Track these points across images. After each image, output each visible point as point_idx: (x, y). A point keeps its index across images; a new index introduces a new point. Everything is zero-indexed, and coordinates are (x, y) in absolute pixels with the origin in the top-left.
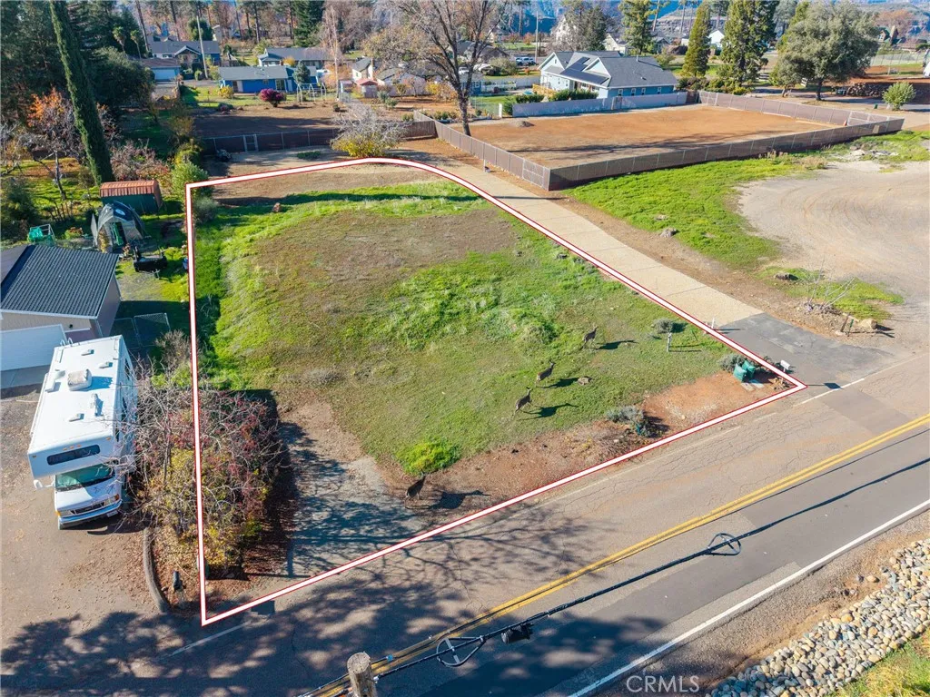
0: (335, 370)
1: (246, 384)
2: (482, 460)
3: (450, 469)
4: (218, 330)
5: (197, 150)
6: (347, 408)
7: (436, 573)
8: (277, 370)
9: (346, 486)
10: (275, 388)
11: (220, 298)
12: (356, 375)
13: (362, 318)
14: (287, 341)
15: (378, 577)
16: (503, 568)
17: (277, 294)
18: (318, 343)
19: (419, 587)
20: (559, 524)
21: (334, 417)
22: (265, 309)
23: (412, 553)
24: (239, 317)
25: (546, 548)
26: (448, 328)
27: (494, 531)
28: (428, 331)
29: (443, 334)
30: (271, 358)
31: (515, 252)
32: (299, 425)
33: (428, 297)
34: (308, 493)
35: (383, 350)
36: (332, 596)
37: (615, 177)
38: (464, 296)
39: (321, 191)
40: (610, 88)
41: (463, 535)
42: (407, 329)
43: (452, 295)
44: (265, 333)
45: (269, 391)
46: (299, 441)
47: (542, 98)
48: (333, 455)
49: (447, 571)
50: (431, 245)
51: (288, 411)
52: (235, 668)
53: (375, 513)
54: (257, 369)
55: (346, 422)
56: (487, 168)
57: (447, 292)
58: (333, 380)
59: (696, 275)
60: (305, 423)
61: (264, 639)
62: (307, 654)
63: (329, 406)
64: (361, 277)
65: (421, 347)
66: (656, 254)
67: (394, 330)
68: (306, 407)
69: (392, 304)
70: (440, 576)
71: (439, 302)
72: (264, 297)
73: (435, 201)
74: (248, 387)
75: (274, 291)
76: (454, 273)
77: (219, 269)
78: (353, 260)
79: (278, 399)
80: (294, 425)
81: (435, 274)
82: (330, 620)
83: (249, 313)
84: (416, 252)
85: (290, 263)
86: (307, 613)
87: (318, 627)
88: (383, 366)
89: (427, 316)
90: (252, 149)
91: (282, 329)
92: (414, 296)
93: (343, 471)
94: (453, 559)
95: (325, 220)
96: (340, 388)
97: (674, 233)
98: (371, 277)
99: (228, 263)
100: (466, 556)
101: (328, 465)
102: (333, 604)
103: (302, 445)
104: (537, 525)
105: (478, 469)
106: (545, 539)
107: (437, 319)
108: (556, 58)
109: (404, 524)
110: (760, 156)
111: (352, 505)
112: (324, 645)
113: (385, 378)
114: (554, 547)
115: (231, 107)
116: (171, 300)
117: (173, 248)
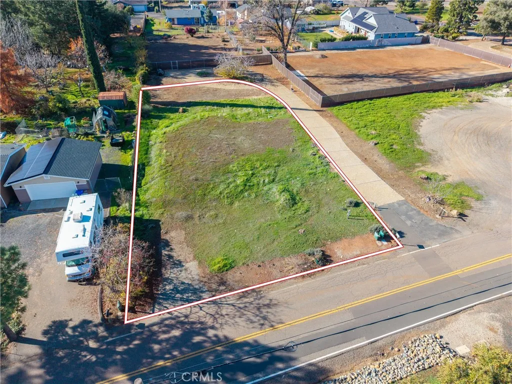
0: (190, 213)
1: (150, 217)
2: (243, 269)
3: (229, 272)
4: (142, 185)
5: (147, 70)
6: (191, 235)
7: (209, 319)
8: (165, 210)
9: (183, 274)
10: (163, 220)
11: (146, 166)
12: (199, 216)
13: (208, 185)
14: (171, 196)
15: (186, 316)
16: (237, 319)
17: (171, 168)
18: (185, 198)
19: (201, 323)
20: (267, 302)
21: (185, 238)
22: (164, 176)
23: (202, 309)
24: (153, 179)
25: (258, 313)
26: (246, 194)
27: (238, 302)
28: (237, 195)
29: (243, 197)
30: (163, 204)
31: (291, 149)
32: (169, 241)
33: (241, 175)
34: (167, 276)
35: (214, 204)
36: (167, 322)
37: (358, 101)
38: (259, 175)
40: (376, 33)
41: (225, 303)
42: (227, 193)
43: (253, 174)
44: (162, 190)
45: (160, 221)
46: (167, 249)
47: (335, 39)
48: (181, 258)
49: (215, 319)
50: (250, 142)
51: (166, 233)
52: (125, 347)
53: (191, 288)
54: (156, 210)
55: (190, 242)
56: (292, 89)
57: (251, 172)
58: (189, 218)
59: (379, 172)
60: (172, 241)
61: (138, 337)
62: (153, 345)
63: (184, 232)
64: (212, 160)
65: (231, 204)
66: (363, 156)
67: (221, 193)
68: (174, 232)
69: (223, 178)
70: (211, 320)
71: (245, 178)
72: (165, 169)
75: (170, 166)
76: (257, 160)
77: (148, 149)
78: (210, 149)
79: (162, 226)
80: (167, 240)
81: (248, 160)
82: (164, 332)
83: (157, 178)
84: (242, 146)
85: (181, 148)
86: (156, 328)
87: (159, 334)
88: (212, 213)
89: (237, 186)
90: (175, 68)
91: (170, 188)
92: (235, 174)
93: (183, 266)
94: (218, 314)
95: (202, 122)
96: (190, 223)
97: (376, 144)
98: (216, 160)
99: (152, 145)
100: (224, 312)
101: (177, 262)
102: (166, 326)
103: (168, 251)
104: (257, 301)
105: (241, 273)
106: (259, 309)
107: (242, 188)
108: (349, 11)
109: (201, 294)
110: (446, 90)
111: (183, 283)
112: (159, 342)
113: (211, 219)
114: (261, 312)
115: (169, 36)
116: (124, 164)
117: (128, 132)
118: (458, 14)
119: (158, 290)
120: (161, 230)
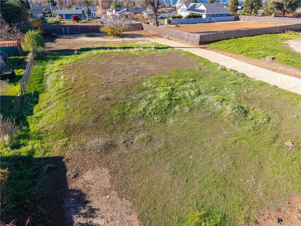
0: (109, 139)
1: (46, 152)
4: (34, 112)
5: (42, 32)
6: (121, 172)
8: (69, 140)
10: (67, 155)
11: (40, 93)
12: (124, 142)
13: (124, 103)
14: (77, 119)
17: (72, 90)
18: (97, 120)
21: (112, 181)
22: (64, 99)
24: (49, 104)
26: (177, 108)
28: (165, 110)
29: (175, 112)
30: (65, 131)
31: (197, 68)
32: (84, 191)
33: (160, 90)
35: (140, 123)
37: (227, 39)
38: (179, 89)
39: (96, 46)
40: (207, 14)
42: (152, 110)
43: (173, 89)
44: (63, 113)
45: (62, 158)
46: (83, 211)
47: (182, 17)
50: (153, 65)
51: (75, 176)
54: (55, 140)
56: (168, 38)
57: (169, 87)
58: (110, 147)
60: (89, 189)
63: (106, 171)
64: (120, 80)
65: (164, 121)
67: (144, 110)
68: (89, 172)
69: (141, 95)
71: (167, 93)
72: (64, 92)
73: (149, 49)
74: (47, 155)
75: (71, 89)
76: (170, 78)
77: (43, 79)
78: (114, 73)
79: (68, 165)
80: (79, 191)
81: (160, 79)
83: (54, 101)
84: (146, 68)
85: (81, 74)
88: (142, 135)
89: (162, 101)
90: (66, 34)
91: (74, 111)
92: (152, 90)
95: (98, 56)
96: (114, 154)
97: (273, 59)
98: (126, 81)
99: (48, 75)
103: (86, 216)
107: (169, 103)
108: (184, 5)
110: (282, 33)
113: (145, 144)
115: (60, 22)
116: (12, 95)
117: (21, 70)
118: (251, 4)
120: (66, 171)
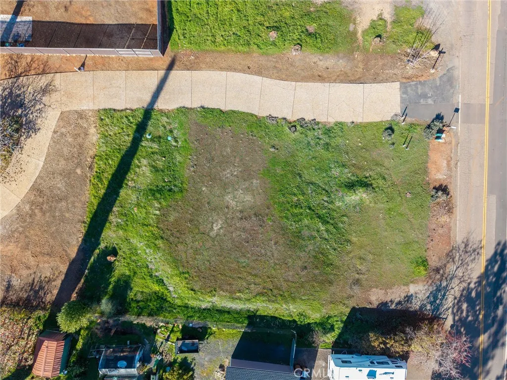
0: (351, 281)
1: (345, 315)
2: (430, 253)
3: (429, 264)
6: (379, 284)
7: (463, 285)
8: (341, 302)
9: (420, 296)
10: (353, 305)
12: (358, 274)
14: (324, 295)
15: (455, 298)
16: (469, 268)
17: (275, 290)
18: (331, 283)
19: (463, 290)
20: (463, 245)
21: (382, 289)
22: (289, 299)
23: (453, 287)
25: (469, 254)
27: (457, 264)
30: (333, 303)
31: (272, 150)
32: (381, 302)
34: (418, 307)
35: (346, 258)
36: (455, 311)
41: (454, 272)
43: (310, 209)
44: (312, 303)
45: (354, 308)
46: (390, 305)
48: (403, 295)
51: (371, 304)
53: (434, 292)
54: (337, 309)
55: (388, 286)
58: (357, 283)
60: (381, 300)
61: (459, 328)
62: (468, 320)
63: (374, 290)
67: (334, 249)
68: (371, 297)
70: (464, 284)
72: (275, 297)
74: (347, 314)
79: (362, 306)
80: (379, 304)
82: (462, 312)
83: (289, 306)
86: (457, 318)
87: (462, 316)
88: (357, 261)
91: (313, 295)
93: (412, 295)
94: (461, 278)
96: (364, 282)
99: (213, 305)
100: (461, 275)
101: (406, 299)
102: (457, 311)
103: (392, 304)
104: (461, 251)
105: (434, 256)
106: (466, 252)
107: (331, 226)
109: (443, 286)
111: (428, 297)
112: (468, 316)
114: (470, 251)
119: (429, 315)
120: (366, 308)
